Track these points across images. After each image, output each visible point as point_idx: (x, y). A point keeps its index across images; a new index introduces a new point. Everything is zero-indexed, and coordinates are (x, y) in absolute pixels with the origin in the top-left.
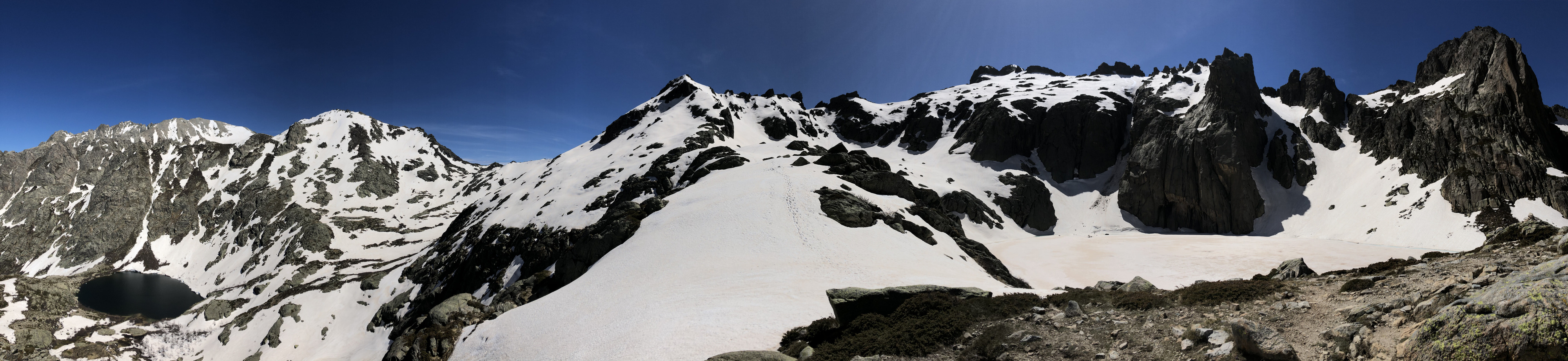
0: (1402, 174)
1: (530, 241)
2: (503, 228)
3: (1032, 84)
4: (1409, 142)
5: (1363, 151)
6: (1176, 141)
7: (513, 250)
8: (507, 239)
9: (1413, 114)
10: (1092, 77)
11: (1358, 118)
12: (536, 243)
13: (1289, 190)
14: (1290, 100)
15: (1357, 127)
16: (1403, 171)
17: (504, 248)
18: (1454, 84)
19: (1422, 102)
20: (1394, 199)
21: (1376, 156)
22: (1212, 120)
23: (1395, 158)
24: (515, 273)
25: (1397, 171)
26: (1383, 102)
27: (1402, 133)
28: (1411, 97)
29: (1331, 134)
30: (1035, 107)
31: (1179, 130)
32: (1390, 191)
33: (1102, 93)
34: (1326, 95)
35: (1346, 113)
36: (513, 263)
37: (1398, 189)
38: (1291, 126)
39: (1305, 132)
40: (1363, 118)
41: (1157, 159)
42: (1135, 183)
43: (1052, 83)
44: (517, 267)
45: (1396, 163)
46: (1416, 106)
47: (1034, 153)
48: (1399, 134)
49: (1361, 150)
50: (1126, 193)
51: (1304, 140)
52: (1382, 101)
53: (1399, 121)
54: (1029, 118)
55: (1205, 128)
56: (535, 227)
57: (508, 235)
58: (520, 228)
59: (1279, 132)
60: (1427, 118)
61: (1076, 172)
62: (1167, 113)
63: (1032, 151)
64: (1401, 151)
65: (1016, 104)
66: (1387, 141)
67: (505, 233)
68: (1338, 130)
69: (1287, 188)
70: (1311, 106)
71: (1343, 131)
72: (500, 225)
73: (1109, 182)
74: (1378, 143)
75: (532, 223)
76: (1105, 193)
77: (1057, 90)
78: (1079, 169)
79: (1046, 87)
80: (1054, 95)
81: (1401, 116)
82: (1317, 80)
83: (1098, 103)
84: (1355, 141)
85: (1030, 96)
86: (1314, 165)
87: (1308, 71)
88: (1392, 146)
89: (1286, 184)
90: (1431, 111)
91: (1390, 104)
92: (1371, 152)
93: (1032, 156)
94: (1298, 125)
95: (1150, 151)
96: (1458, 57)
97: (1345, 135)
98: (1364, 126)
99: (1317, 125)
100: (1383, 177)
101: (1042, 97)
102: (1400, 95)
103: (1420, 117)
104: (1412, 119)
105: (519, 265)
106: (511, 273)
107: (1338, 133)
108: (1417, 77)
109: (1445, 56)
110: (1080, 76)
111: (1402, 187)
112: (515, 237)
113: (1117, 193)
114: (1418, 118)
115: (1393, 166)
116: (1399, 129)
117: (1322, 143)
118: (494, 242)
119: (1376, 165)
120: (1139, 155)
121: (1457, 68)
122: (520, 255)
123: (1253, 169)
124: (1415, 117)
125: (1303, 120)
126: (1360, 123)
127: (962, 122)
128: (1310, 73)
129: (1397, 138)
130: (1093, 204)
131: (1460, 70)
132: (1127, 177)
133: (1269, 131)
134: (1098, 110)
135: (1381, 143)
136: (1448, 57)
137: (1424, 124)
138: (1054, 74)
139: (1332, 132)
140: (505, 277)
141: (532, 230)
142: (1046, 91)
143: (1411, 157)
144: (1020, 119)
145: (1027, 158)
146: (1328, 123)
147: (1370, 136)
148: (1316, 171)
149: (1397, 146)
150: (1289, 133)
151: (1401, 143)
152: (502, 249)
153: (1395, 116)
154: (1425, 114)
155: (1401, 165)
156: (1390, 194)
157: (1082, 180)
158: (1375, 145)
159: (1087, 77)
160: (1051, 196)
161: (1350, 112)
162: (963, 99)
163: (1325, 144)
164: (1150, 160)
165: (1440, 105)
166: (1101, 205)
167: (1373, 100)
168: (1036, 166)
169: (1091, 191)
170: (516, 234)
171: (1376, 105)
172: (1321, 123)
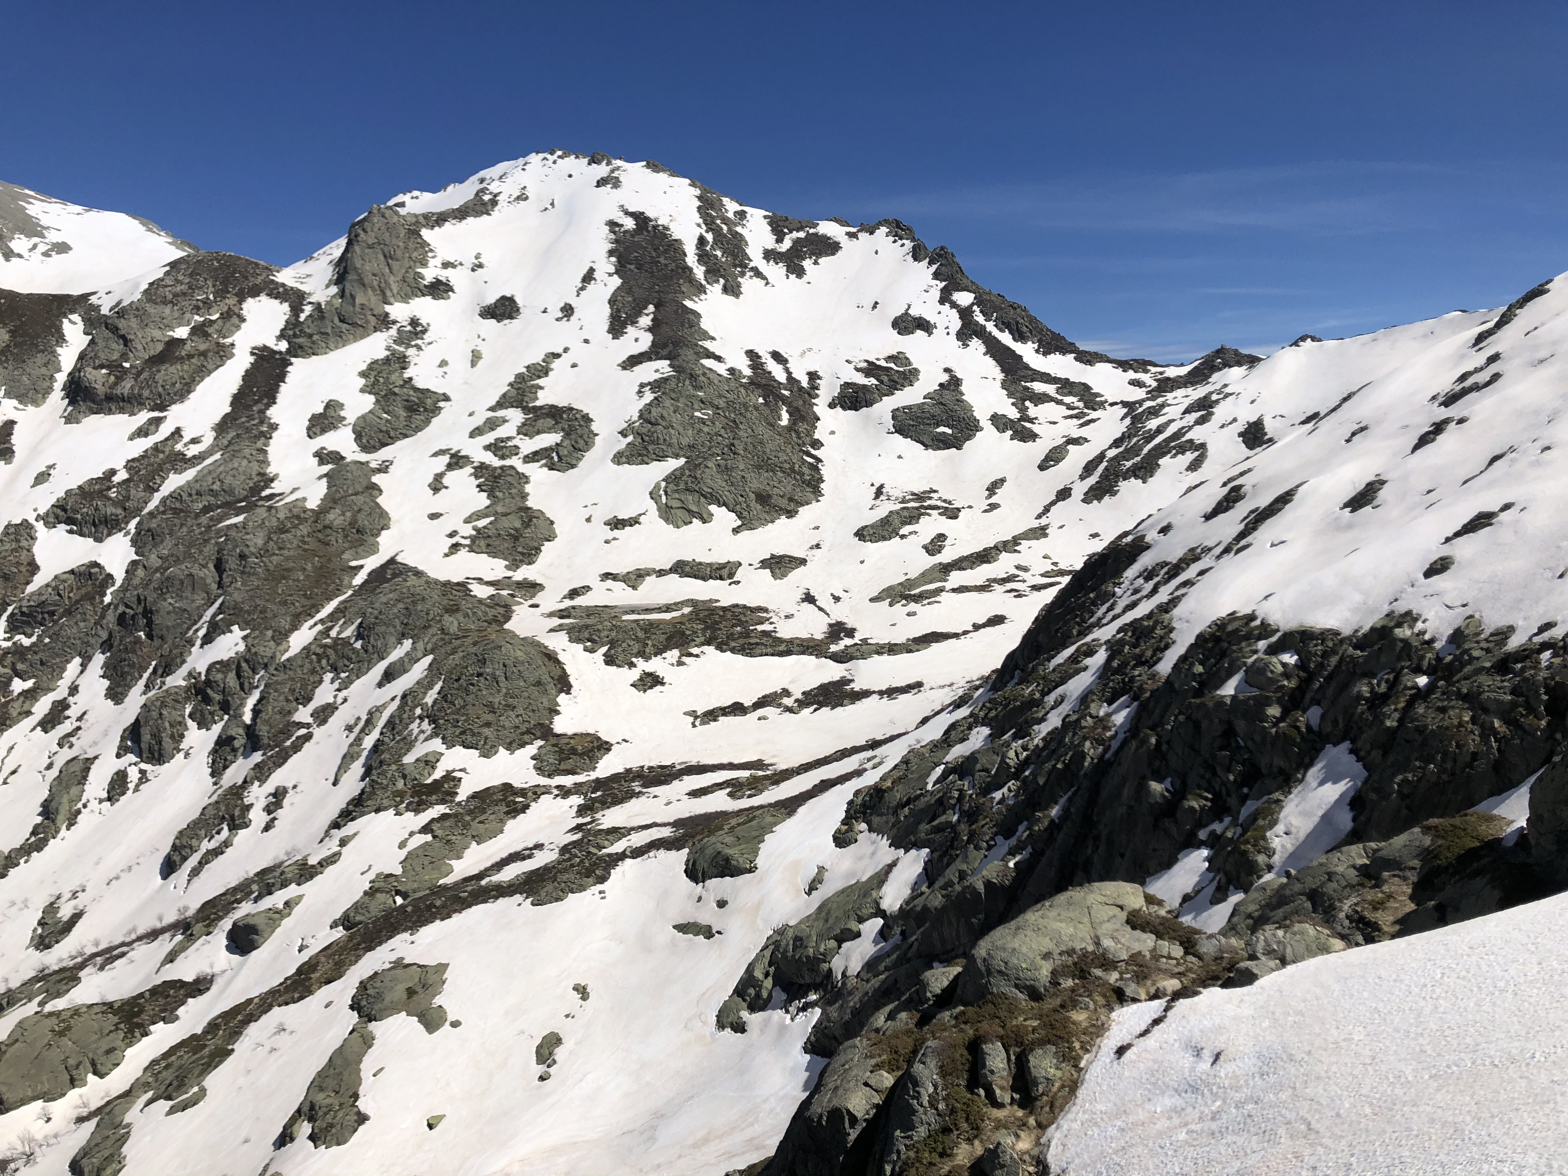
1: (1393, 685)
2: (1266, 630)
7: (1315, 722)
8: (1286, 675)
12: (1421, 695)
17: (1274, 711)
24: (1327, 818)
36: (1314, 773)
44: (1332, 792)
56: (1419, 626)
57: (1290, 659)
58: (1346, 631)
67: (1273, 650)
72: (1252, 617)
75: (1401, 607)
105: (1342, 786)
106: (1305, 814)
112: (1321, 666)
118: (1229, 689)
122: (1346, 745)
140: (1280, 828)
141: (1406, 642)
152: (1264, 718)
170: (1325, 655)
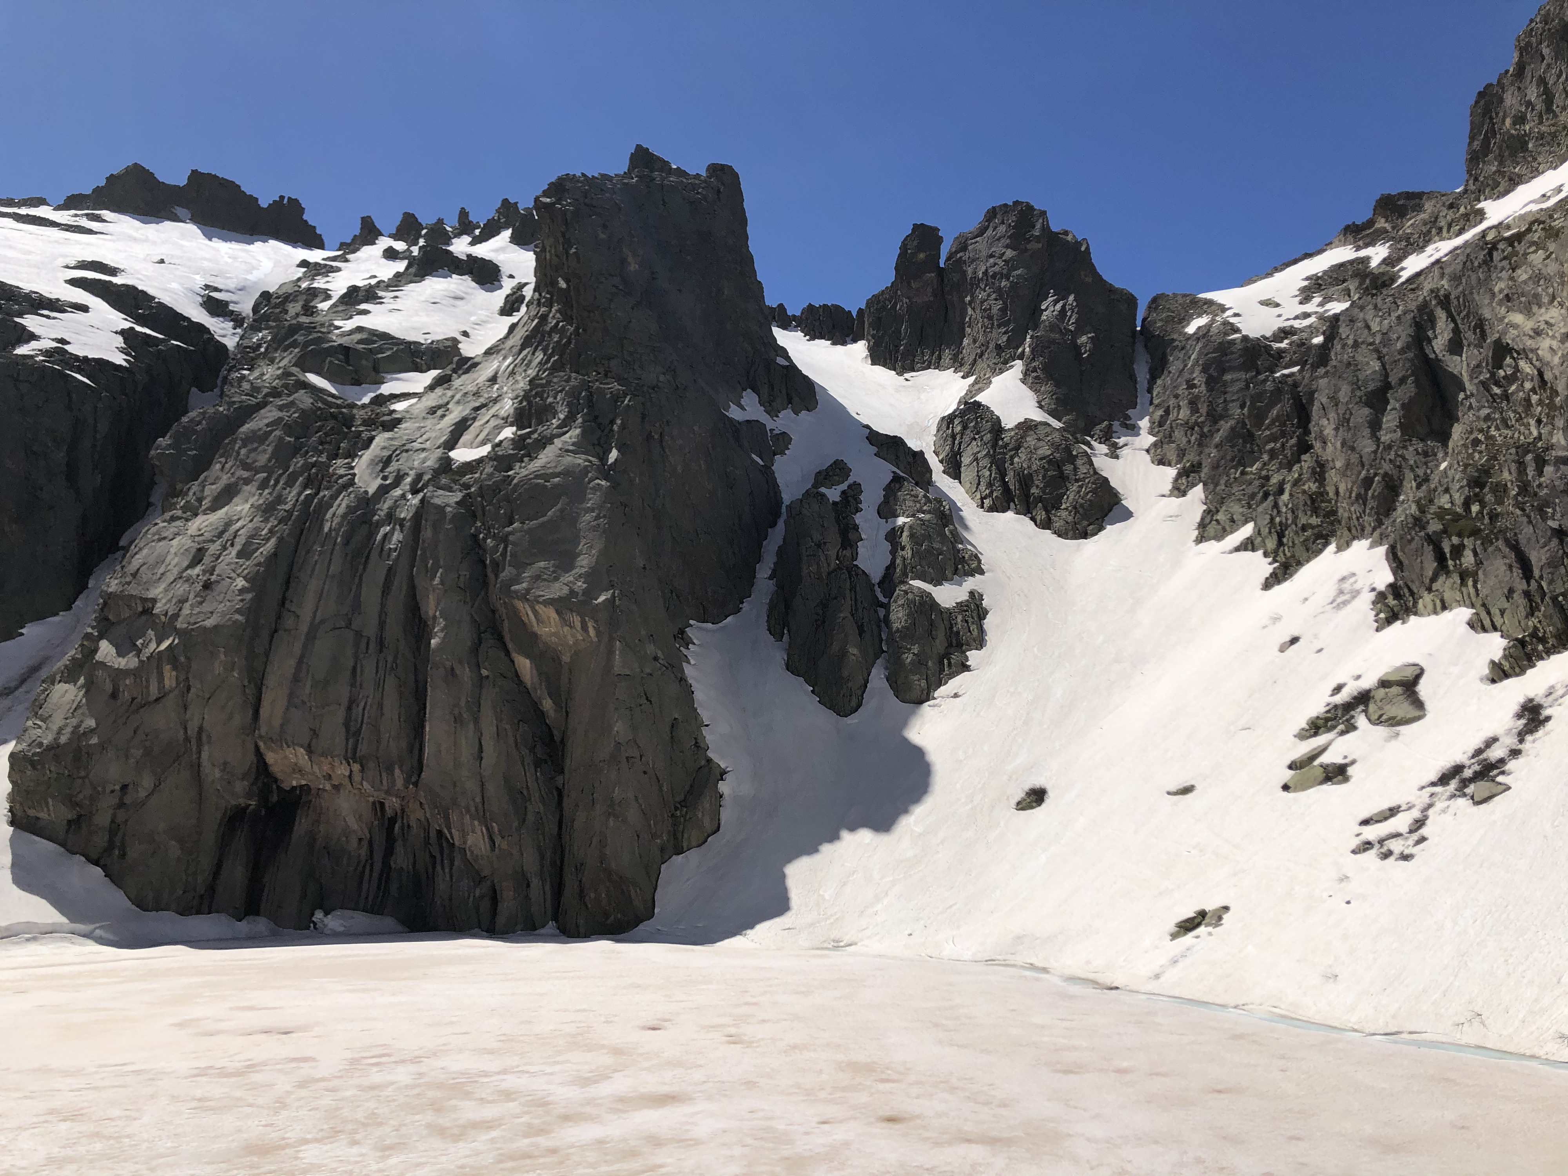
0: (1389, 621)
5: (1211, 528)
9: (1444, 318)
11: (1192, 384)
13: (851, 718)
14: (902, 348)
15: (1189, 430)
16: (1394, 606)
20: (1337, 747)
21: (1271, 546)
22: (519, 418)
23: (1360, 548)
25: (1363, 607)
26: (1311, 307)
27: (1391, 422)
28: (1443, 250)
29: (1069, 470)
31: (368, 456)
34: (1050, 309)
35: (1142, 374)
37: (1363, 698)
39: (952, 470)
40: (1213, 384)
42: (113, 694)
45: (1360, 567)
48: (1378, 427)
49: (1202, 525)
50: (51, 748)
51: (941, 497)
52: (1304, 299)
53: (1376, 365)
55: (485, 449)
59: (835, 471)
62: (349, 390)
64: (1384, 510)
66: (1319, 472)
68: (1100, 448)
69: (841, 711)
70: (985, 366)
71: (1124, 453)
74: (1282, 483)
82: (1011, 253)
84: (1179, 489)
86: (975, 610)
89: (838, 696)
92: (1248, 532)
94: (920, 440)
95: (215, 547)
97: (1134, 471)
98: (1217, 419)
99: (1006, 436)
100: (1300, 642)
102: (1390, 259)
107: (1102, 463)
108: (1471, 167)
111: (1383, 684)
115: (1349, 585)
116: (1379, 401)
117: (1023, 509)
119: (1269, 586)
123: (696, 633)
125: (948, 420)
128: (982, 230)
132: (81, 669)
133: (791, 472)
135: (1295, 483)
139: (1072, 459)
146: (1058, 425)
147: (1245, 461)
148: (982, 633)
150: (877, 476)
155: (1384, 577)
158: (1267, 497)
161: (1158, 374)
163: (1038, 515)
164: (207, 586)
172: (1027, 426)
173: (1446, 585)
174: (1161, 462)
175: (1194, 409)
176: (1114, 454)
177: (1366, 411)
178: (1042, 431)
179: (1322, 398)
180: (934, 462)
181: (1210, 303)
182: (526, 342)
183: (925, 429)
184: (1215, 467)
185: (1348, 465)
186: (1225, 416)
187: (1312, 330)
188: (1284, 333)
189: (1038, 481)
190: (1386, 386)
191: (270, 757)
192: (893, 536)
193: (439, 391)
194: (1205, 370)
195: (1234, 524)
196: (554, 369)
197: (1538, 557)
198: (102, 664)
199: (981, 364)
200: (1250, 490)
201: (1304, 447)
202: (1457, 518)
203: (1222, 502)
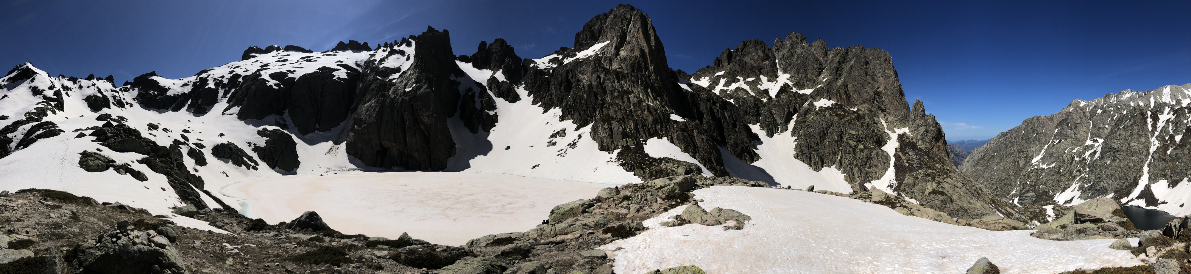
0: (561, 121)
3: (287, 60)
4: (567, 95)
5: (534, 103)
6: (388, 100)
9: (570, 72)
10: (332, 53)
11: (531, 77)
13: (476, 135)
14: (479, 65)
15: (531, 84)
16: (562, 118)
18: (602, 49)
19: (578, 62)
20: (554, 140)
21: (544, 106)
22: (416, 82)
23: (557, 108)
25: (558, 118)
26: (550, 65)
27: (562, 88)
28: (570, 60)
29: (511, 90)
30: (287, 77)
31: (391, 91)
32: (551, 134)
33: (338, 65)
34: (507, 60)
35: (523, 74)
37: (558, 133)
38: (480, 85)
39: (490, 89)
40: (535, 77)
41: (375, 115)
42: (358, 134)
43: (302, 58)
45: (557, 111)
46: (572, 67)
47: (286, 112)
48: (560, 89)
49: (533, 102)
50: (351, 142)
51: (489, 95)
52: (549, 63)
53: (561, 79)
54: (282, 86)
55: (411, 89)
59: (470, 89)
60: (581, 76)
61: (317, 126)
62: (384, 79)
63: (284, 111)
64: (561, 103)
65: (272, 76)
66: (551, 95)
68: (516, 87)
69: (475, 133)
70: (495, 69)
71: (520, 88)
73: (341, 133)
74: (545, 96)
76: (337, 143)
77: (305, 64)
78: (319, 124)
79: (298, 61)
80: (302, 68)
81: (562, 75)
82: (499, 48)
83: (334, 73)
84: (529, 95)
85: (284, 69)
86: (496, 115)
87: (492, 41)
88: (555, 98)
89: (474, 131)
90: (584, 70)
91: (555, 66)
92: (540, 103)
93: (284, 115)
94: (485, 84)
95: (369, 109)
96: (606, 28)
97: (521, 91)
98: (535, 83)
99: (500, 84)
100: (548, 123)
101: (292, 69)
102: (563, 59)
103: (576, 75)
104: (570, 76)
107: (516, 89)
108: (575, 44)
109: (596, 27)
110: (324, 52)
111: (561, 131)
113: (345, 142)
114: (575, 76)
115: (555, 114)
116: (560, 85)
117: (503, 97)
119: (543, 113)
120: (362, 112)
121: (605, 37)
123: (448, 119)
124: (572, 75)
125: (489, 80)
126: (533, 81)
127: (233, 90)
128: (494, 43)
129: (559, 92)
130: (327, 150)
131: (608, 38)
132: (353, 130)
133: (462, 89)
134: (334, 79)
135: (547, 96)
136: (598, 28)
137: (579, 80)
138: (304, 51)
139: (511, 88)
142: (297, 65)
143: (568, 107)
144: (275, 87)
145: (280, 117)
146: (508, 82)
147: (540, 92)
148: (498, 120)
149: (559, 98)
150: (477, 90)
151: (562, 96)
153: (558, 74)
154: (580, 72)
155: (561, 114)
156: (551, 137)
157: (321, 133)
158: (543, 98)
159: (329, 53)
160: (297, 145)
161: (525, 73)
162: (234, 73)
163: (506, 99)
164: (370, 115)
165: (590, 65)
166: (333, 151)
167: (543, 63)
168: (287, 123)
169: (327, 141)
171: (545, 67)
172: (503, 82)
173: (569, 116)
174: (526, 90)
175: (531, 81)
176: (518, 88)
177: (559, 86)
178: (506, 83)
179: (552, 83)
180: (487, 87)
181: (534, 61)
182: (415, 67)
183: (485, 81)
184: (535, 92)
185: (556, 95)
186: (537, 83)
187: (550, 69)
188: (546, 69)
189: (505, 92)
190: (562, 82)
191: (382, 142)
192: (482, 102)
193: (401, 78)
194: (534, 74)
195: (538, 103)
196: (421, 73)
197: (582, 113)
198: (356, 129)
199: (494, 69)
200: (541, 97)
201: (549, 90)
202: (571, 106)
203: (536, 98)
